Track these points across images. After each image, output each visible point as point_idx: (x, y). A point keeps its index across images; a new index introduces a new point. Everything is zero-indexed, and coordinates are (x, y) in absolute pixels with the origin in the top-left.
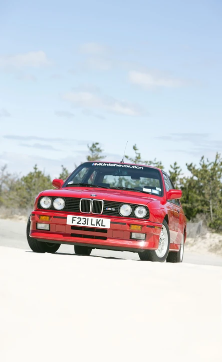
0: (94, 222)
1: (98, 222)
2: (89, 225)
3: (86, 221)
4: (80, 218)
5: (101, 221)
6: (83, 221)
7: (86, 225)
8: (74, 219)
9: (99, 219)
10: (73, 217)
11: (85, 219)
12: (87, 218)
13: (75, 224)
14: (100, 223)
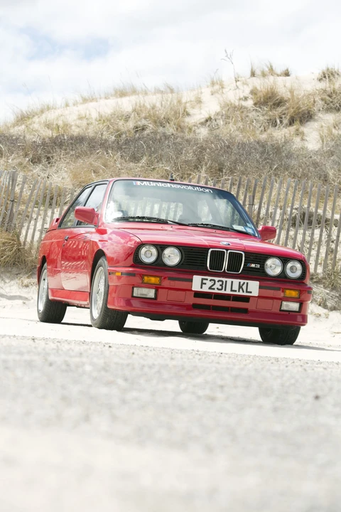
0: (236, 287)
1: (240, 287)
2: (228, 292)
3: (223, 286)
4: (214, 280)
5: (245, 285)
6: (218, 285)
7: (223, 292)
8: (204, 281)
9: (242, 281)
10: (203, 279)
11: (222, 281)
12: (224, 279)
13: (206, 289)
14: (244, 287)
